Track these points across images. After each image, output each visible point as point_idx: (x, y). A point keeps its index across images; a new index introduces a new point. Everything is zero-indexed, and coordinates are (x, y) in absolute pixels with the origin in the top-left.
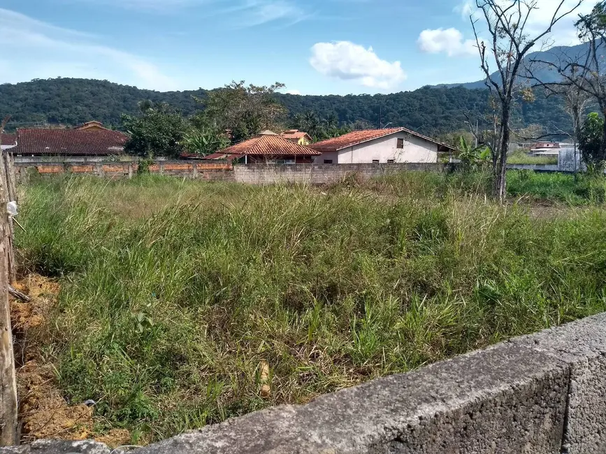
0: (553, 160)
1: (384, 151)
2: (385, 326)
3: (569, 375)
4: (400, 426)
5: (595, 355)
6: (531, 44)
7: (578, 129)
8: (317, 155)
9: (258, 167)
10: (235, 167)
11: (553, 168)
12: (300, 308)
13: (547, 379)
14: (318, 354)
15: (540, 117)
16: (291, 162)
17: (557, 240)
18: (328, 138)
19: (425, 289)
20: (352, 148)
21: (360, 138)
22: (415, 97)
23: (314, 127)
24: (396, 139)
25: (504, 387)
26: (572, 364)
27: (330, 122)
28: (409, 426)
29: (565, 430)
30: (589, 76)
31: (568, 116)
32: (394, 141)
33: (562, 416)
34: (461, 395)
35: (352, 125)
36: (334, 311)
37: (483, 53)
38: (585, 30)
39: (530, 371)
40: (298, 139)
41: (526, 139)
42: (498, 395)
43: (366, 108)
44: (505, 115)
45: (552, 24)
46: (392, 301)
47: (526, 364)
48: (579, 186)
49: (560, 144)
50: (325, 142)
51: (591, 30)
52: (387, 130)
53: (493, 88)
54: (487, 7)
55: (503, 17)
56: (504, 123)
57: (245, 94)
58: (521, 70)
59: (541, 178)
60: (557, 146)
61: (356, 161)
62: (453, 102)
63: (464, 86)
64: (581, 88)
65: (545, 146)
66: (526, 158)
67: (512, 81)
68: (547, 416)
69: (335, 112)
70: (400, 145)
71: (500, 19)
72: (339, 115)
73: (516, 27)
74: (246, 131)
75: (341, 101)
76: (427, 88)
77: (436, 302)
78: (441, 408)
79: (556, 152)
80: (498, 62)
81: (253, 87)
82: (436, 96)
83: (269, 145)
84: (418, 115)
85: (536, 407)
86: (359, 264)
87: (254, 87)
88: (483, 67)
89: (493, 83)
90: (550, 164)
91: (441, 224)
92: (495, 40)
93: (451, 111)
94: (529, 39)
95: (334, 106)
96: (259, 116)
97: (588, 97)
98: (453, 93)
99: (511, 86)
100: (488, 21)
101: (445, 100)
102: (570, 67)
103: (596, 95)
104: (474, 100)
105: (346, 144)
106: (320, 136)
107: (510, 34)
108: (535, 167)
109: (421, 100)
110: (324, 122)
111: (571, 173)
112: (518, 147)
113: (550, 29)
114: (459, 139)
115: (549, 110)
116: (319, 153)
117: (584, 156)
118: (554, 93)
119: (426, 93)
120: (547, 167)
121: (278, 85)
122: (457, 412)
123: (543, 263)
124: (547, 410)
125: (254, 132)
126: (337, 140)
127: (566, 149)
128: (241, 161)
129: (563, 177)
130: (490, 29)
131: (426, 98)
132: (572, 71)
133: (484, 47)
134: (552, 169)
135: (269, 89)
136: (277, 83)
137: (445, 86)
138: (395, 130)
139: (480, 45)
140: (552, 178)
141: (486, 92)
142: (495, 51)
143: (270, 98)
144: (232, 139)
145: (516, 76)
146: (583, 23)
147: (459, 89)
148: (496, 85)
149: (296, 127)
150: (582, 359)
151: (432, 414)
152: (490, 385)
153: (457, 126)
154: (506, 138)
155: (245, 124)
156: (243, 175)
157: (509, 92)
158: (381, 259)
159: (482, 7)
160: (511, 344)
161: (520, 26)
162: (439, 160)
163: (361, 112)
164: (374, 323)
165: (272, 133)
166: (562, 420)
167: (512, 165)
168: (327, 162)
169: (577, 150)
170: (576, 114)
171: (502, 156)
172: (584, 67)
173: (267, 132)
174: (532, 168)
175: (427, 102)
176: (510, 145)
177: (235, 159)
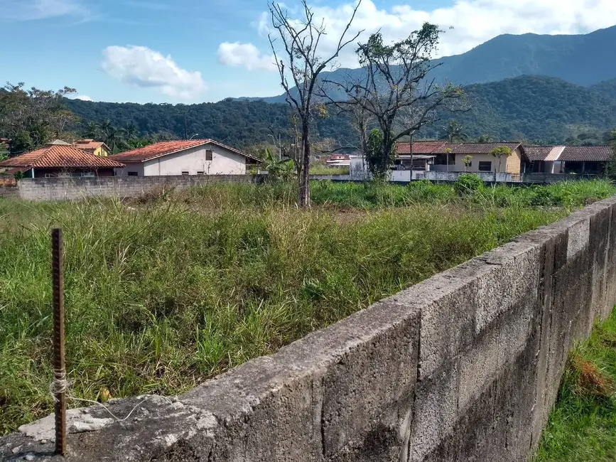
0: (346, 170)
1: (193, 163)
2: (225, 333)
3: (419, 316)
4: (341, 354)
5: (431, 302)
6: (323, 66)
7: (364, 142)
8: (120, 167)
9: (49, 182)
10: (19, 182)
11: (346, 177)
12: (137, 327)
13: (410, 319)
14: (163, 371)
15: (332, 132)
16: (89, 175)
17: (359, 241)
18: (130, 149)
19: (259, 293)
20: (159, 160)
21: (166, 149)
22: (219, 109)
23: (111, 137)
24: (205, 150)
25: (389, 326)
26: (421, 309)
27: (131, 132)
28: (346, 353)
29: (419, 353)
30: (370, 97)
31: (356, 131)
32: (203, 152)
33: (417, 344)
34: (367, 333)
35: (155, 136)
36: (174, 326)
37: (282, 71)
38: (364, 57)
39: (399, 316)
40: (93, 150)
41: (323, 152)
42: (387, 331)
43: (168, 118)
44: (305, 129)
45: (339, 50)
46: (230, 309)
47: (396, 312)
48: (368, 192)
49: (350, 156)
50: (127, 153)
51: (368, 57)
52: (194, 142)
53: (293, 104)
54: (283, 28)
55: (297, 39)
56: (305, 137)
57: (26, 99)
58: (315, 90)
59: (338, 187)
60: (347, 158)
61: (164, 173)
62: (255, 115)
63: (265, 101)
64: (365, 108)
65: (338, 158)
66: (323, 170)
67: (309, 99)
68: (411, 344)
69: (134, 121)
70: (209, 157)
71: (295, 40)
72: (140, 125)
73: (309, 49)
74: (30, 141)
75: (140, 109)
76: (229, 100)
77: (270, 304)
78: (359, 341)
79: (347, 163)
80: (296, 80)
81: (36, 91)
82: (238, 108)
83: (61, 157)
84: (222, 127)
85: (405, 338)
86: (194, 276)
87: (38, 91)
88: (283, 84)
89: (293, 100)
90: (344, 174)
91: (263, 233)
92: (292, 60)
93: (254, 123)
94: (321, 61)
95: (133, 115)
96: (45, 123)
97: (370, 115)
98: (254, 106)
99: (308, 103)
100: (284, 41)
101: (247, 112)
102: (355, 89)
103: (376, 114)
104: (275, 114)
105: (152, 156)
106: (121, 147)
107: (304, 55)
108: (331, 177)
109: (224, 111)
110: (123, 131)
111: (362, 182)
112: (316, 159)
113: (337, 53)
114: (264, 151)
115: (339, 125)
116: (122, 165)
117: (370, 167)
118: (344, 110)
119: (229, 105)
120: (342, 178)
121: (67, 90)
122: (368, 343)
123: (352, 260)
124: (410, 340)
125: (41, 141)
126: (141, 150)
127: (355, 161)
128: (27, 175)
129: (355, 186)
130: (287, 49)
131: (229, 110)
132: (357, 91)
133: (283, 66)
134: (345, 179)
135: (57, 94)
136: (66, 88)
137: (247, 99)
138: (202, 142)
139: (280, 63)
140: (346, 187)
141: (284, 106)
142: (292, 69)
143: (58, 104)
144: (12, 150)
145: (312, 95)
146: (362, 51)
147: (260, 102)
148: (295, 101)
149: (91, 136)
150: (425, 306)
151: (356, 345)
152: (381, 326)
153: (261, 138)
154: (307, 151)
155: (28, 133)
156: (29, 191)
157: (307, 109)
158: (212, 270)
159: (278, 28)
160: (382, 304)
161: (313, 48)
162: (248, 171)
163: (163, 122)
164: (214, 331)
165: (65, 143)
166: (417, 346)
167: (313, 176)
168: (131, 174)
169: (365, 162)
170: (363, 130)
171: (305, 167)
172: (365, 89)
173: (56, 142)
174: (329, 179)
175: (230, 114)
176: (310, 157)
177: (19, 172)
